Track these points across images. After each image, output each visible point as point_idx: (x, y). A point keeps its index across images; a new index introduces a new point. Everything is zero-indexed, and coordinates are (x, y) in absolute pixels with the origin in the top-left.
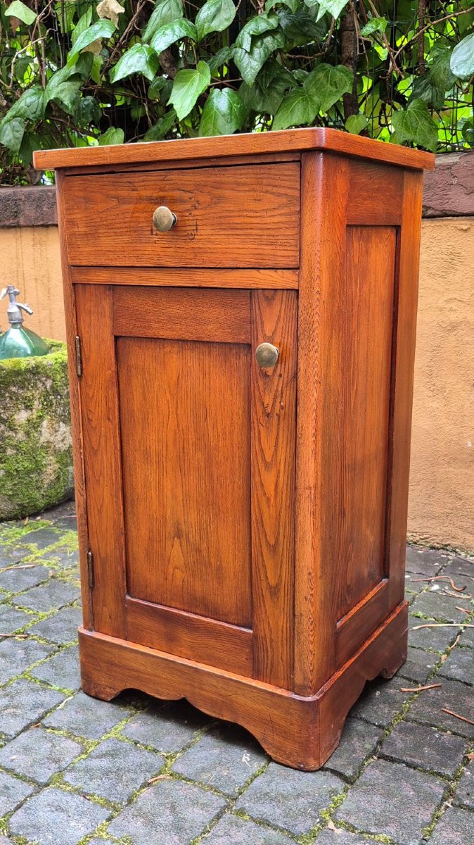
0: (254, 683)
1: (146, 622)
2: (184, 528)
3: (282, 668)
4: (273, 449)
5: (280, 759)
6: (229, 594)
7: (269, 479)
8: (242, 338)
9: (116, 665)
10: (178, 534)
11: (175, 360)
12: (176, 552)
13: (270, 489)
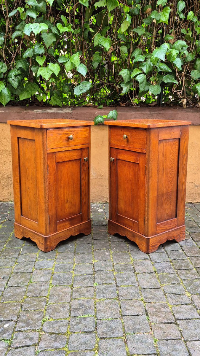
2: (69, 199)
7: (84, 182)
10: (67, 201)
12: (67, 206)
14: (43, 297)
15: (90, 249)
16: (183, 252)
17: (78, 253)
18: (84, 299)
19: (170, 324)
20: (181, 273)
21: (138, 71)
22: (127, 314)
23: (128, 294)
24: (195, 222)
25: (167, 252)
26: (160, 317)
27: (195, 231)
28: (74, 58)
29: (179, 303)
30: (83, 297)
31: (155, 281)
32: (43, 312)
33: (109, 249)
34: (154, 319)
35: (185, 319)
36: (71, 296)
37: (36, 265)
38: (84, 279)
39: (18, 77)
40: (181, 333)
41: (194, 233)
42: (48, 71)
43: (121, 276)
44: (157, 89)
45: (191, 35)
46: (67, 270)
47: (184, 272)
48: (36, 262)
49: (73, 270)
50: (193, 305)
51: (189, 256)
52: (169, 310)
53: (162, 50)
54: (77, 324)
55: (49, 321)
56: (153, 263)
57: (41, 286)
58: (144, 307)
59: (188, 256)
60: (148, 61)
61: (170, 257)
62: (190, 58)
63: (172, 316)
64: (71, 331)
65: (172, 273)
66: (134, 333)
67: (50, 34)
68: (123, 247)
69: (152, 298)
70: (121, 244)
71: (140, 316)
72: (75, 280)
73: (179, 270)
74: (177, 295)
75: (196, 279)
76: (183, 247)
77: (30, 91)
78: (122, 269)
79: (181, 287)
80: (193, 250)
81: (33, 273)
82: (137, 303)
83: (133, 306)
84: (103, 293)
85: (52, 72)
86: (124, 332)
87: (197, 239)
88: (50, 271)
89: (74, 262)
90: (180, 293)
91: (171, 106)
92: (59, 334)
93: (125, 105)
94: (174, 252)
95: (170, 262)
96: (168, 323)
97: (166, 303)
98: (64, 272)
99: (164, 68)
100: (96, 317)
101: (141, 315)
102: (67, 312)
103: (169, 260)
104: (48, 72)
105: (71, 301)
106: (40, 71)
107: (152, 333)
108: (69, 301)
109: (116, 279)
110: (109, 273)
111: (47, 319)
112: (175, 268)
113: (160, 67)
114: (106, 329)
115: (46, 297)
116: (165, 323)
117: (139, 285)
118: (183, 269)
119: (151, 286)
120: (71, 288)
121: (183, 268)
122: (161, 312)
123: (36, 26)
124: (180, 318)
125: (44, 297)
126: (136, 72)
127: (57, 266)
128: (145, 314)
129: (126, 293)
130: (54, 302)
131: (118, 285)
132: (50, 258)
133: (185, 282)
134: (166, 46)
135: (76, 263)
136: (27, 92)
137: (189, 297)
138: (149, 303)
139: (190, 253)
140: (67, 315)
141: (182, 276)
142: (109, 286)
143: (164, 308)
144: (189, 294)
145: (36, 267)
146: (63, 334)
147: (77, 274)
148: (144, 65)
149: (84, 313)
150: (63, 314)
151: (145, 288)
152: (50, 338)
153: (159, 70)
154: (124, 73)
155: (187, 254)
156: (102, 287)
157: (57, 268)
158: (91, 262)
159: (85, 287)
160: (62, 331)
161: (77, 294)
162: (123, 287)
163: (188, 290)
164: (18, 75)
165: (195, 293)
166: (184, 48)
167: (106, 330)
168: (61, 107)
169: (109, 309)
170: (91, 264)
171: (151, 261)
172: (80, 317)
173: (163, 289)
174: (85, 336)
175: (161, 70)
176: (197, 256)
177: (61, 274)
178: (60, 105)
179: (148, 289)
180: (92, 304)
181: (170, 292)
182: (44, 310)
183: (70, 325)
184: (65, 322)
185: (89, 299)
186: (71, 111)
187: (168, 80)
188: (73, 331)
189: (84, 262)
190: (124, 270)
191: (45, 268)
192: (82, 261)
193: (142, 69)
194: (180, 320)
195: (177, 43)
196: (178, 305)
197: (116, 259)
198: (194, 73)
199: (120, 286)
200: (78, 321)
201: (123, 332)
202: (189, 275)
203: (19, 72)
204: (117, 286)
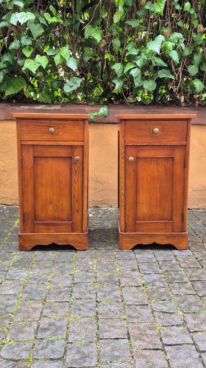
0: (73, 233)
1: (41, 227)
2: (53, 201)
3: (79, 228)
4: (77, 179)
5: (80, 249)
6: (65, 215)
7: (76, 186)
8: (69, 156)
9: (32, 240)
10: (51, 203)
11: (51, 162)
12: (50, 208)
13: (76, 188)
14: (8, 313)
15: (72, 257)
16: (178, 263)
17: (58, 262)
18: (56, 318)
19: (155, 351)
20: (173, 287)
21: (131, 65)
22: (105, 337)
23: (109, 312)
24: (193, 230)
25: (159, 262)
26: (144, 341)
27: (192, 239)
28: (64, 51)
29: (168, 324)
30: (55, 314)
31: (142, 296)
32: (4, 332)
33: (93, 258)
34: (137, 344)
35: (175, 345)
36: (42, 313)
37: (7, 274)
38: (60, 293)
39: (4, 70)
40: (168, 362)
41: (191, 241)
42: (35, 63)
43: (104, 290)
44: (152, 85)
45: (188, 28)
46: (42, 281)
47: (177, 285)
48: (8, 271)
49: (49, 281)
50: (186, 326)
51: (184, 268)
52: (156, 332)
53: (157, 42)
54: (43, 348)
55: (10, 344)
56: (142, 275)
57: (9, 300)
58: (126, 329)
59: (182, 267)
60: (142, 55)
61: (161, 268)
62: (187, 52)
63: (159, 340)
64: (34, 357)
65: (163, 287)
66: (111, 362)
67: (38, 25)
68: (110, 256)
69: (137, 318)
70: (107, 252)
71: (120, 340)
72: (48, 294)
73: (171, 283)
74: (167, 314)
75: (191, 294)
76: (177, 257)
77: (16, 86)
78: (106, 281)
79: (172, 304)
80: (188, 260)
81: (2, 284)
82: (119, 324)
83: (113, 327)
84: (80, 310)
85: (39, 65)
86: (99, 360)
87: (194, 248)
88: (22, 283)
89: (52, 272)
90: (171, 312)
91: (168, 105)
92: (19, 360)
93: (119, 103)
94: (167, 262)
95: (162, 274)
96: (154, 349)
97: (154, 323)
98: (38, 284)
99: (159, 62)
100: (67, 340)
101: (121, 338)
102: (33, 333)
103: (161, 271)
104: (35, 65)
105: (40, 319)
106: (27, 63)
107: (133, 362)
108: (38, 319)
109: (96, 293)
110: (90, 286)
111: (8, 341)
112: (167, 281)
113: (155, 62)
114: (77, 355)
115: (11, 313)
116: (150, 349)
117: (123, 301)
118: (176, 283)
119: (137, 302)
120: (43, 303)
121: (176, 281)
122: (146, 335)
123: (22, 15)
124: (168, 344)
125: (10, 314)
126: (129, 66)
127: (31, 276)
128: (127, 337)
129: (106, 310)
130: (20, 320)
131: (99, 300)
132: (25, 267)
133: (178, 299)
134: (161, 38)
135: (53, 274)
136: (14, 87)
137: (182, 316)
138: (133, 323)
139: (185, 264)
140: (33, 337)
141: (174, 291)
142: (88, 301)
143: (150, 329)
144: (182, 312)
145: (7, 277)
146: (23, 361)
147: (52, 286)
148: (138, 59)
149: (54, 334)
150: (28, 335)
151: (129, 305)
152: (6, 366)
153: (154, 64)
154: (117, 67)
155: (181, 265)
156: (79, 302)
157: (31, 279)
158: (71, 273)
159: (59, 302)
160: (23, 358)
161: (49, 311)
162: (105, 303)
163: (180, 308)
164: (4, 68)
165: (189, 312)
166: (180, 40)
167: (77, 357)
168: (50, 104)
169: (84, 330)
170: (71, 275)
171: (140, 272)
172: (47, 339)
173: (151, 306)
174: (50, 364)
175: (156, 65)
176: (193, 268)
177: (34, 286)
178: (49, 102)
179: (133, 306)
180: (64, 323)
181: (158, 310)
182: (6, 330)
183: (34, 350)
184: (28, 346)
185: (62, 318)
186: (60, 108)
187: (164, 75)
188: (36, 358)
189: (63, 272)
190: (108, 282)
191: (17, 279)
192: (60, 271)
193: (135, 63)
194: (169, 345)
195: (173, 35)
196: (168, 326)
197: (99, 270)
198: (191, 68)
199: (101, 302)
200: (45, 345)
201: (97, 361)
202: (183, 290)
203: (5, 65)
204: (97, 302)
